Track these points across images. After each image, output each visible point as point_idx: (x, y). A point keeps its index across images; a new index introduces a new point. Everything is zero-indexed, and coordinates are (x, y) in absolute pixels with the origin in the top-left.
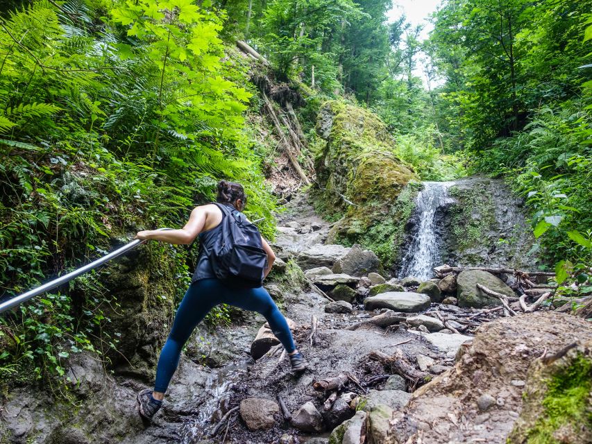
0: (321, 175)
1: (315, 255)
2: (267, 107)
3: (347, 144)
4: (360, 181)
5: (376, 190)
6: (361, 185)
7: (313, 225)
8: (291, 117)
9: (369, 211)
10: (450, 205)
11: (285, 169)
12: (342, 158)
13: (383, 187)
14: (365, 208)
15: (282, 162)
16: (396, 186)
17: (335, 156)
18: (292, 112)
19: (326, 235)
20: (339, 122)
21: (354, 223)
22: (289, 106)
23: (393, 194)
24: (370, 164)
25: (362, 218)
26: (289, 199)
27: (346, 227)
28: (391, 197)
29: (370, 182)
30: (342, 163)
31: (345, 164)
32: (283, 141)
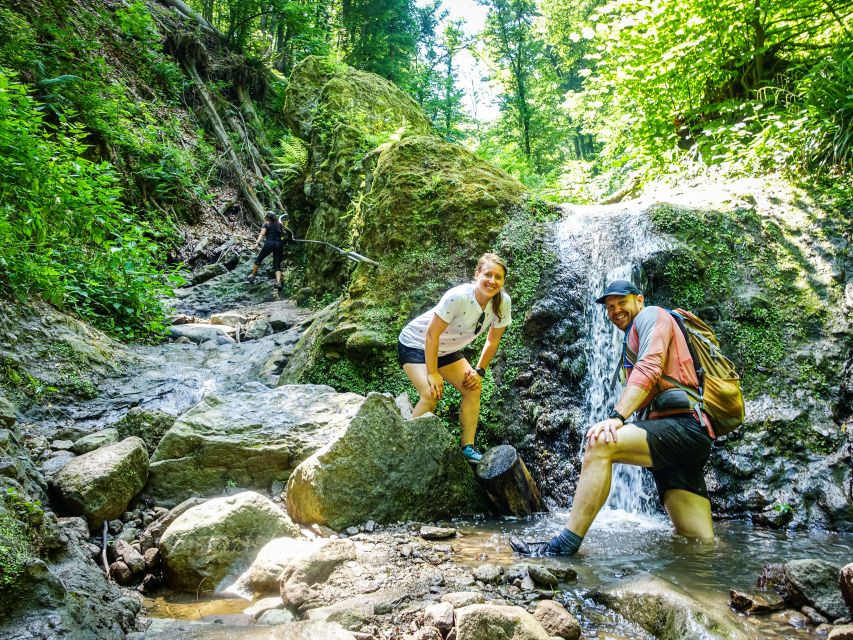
0: (296, 214)
1: (228, 433)
2: (198, 94)
3: (350, 137)
4: (384, 192)
5: (430, 215)
6: (388, 202)
7: (273, 319)
8: (247, 118)
9: (411, 279)
10: (668, 257)
11: (231, 210)
12: (339, 168)
13: (453, 209)
14: (400, 269)
15: (227, 196)
16: (491, 206)
17: (323, 165)
18: (250, 108)
19: (289, 349)
20: (332, 96)
21: (370, 314)
22: (243, 96)
23: (483, 227)
24: (413, 148)
25: (392, 298)
26: (233, 264)
27: (346, 326)
28: (476, 236)
29: (415, 193)
30: (338, 180)
31: (345, 182)
32: (228, 156)
